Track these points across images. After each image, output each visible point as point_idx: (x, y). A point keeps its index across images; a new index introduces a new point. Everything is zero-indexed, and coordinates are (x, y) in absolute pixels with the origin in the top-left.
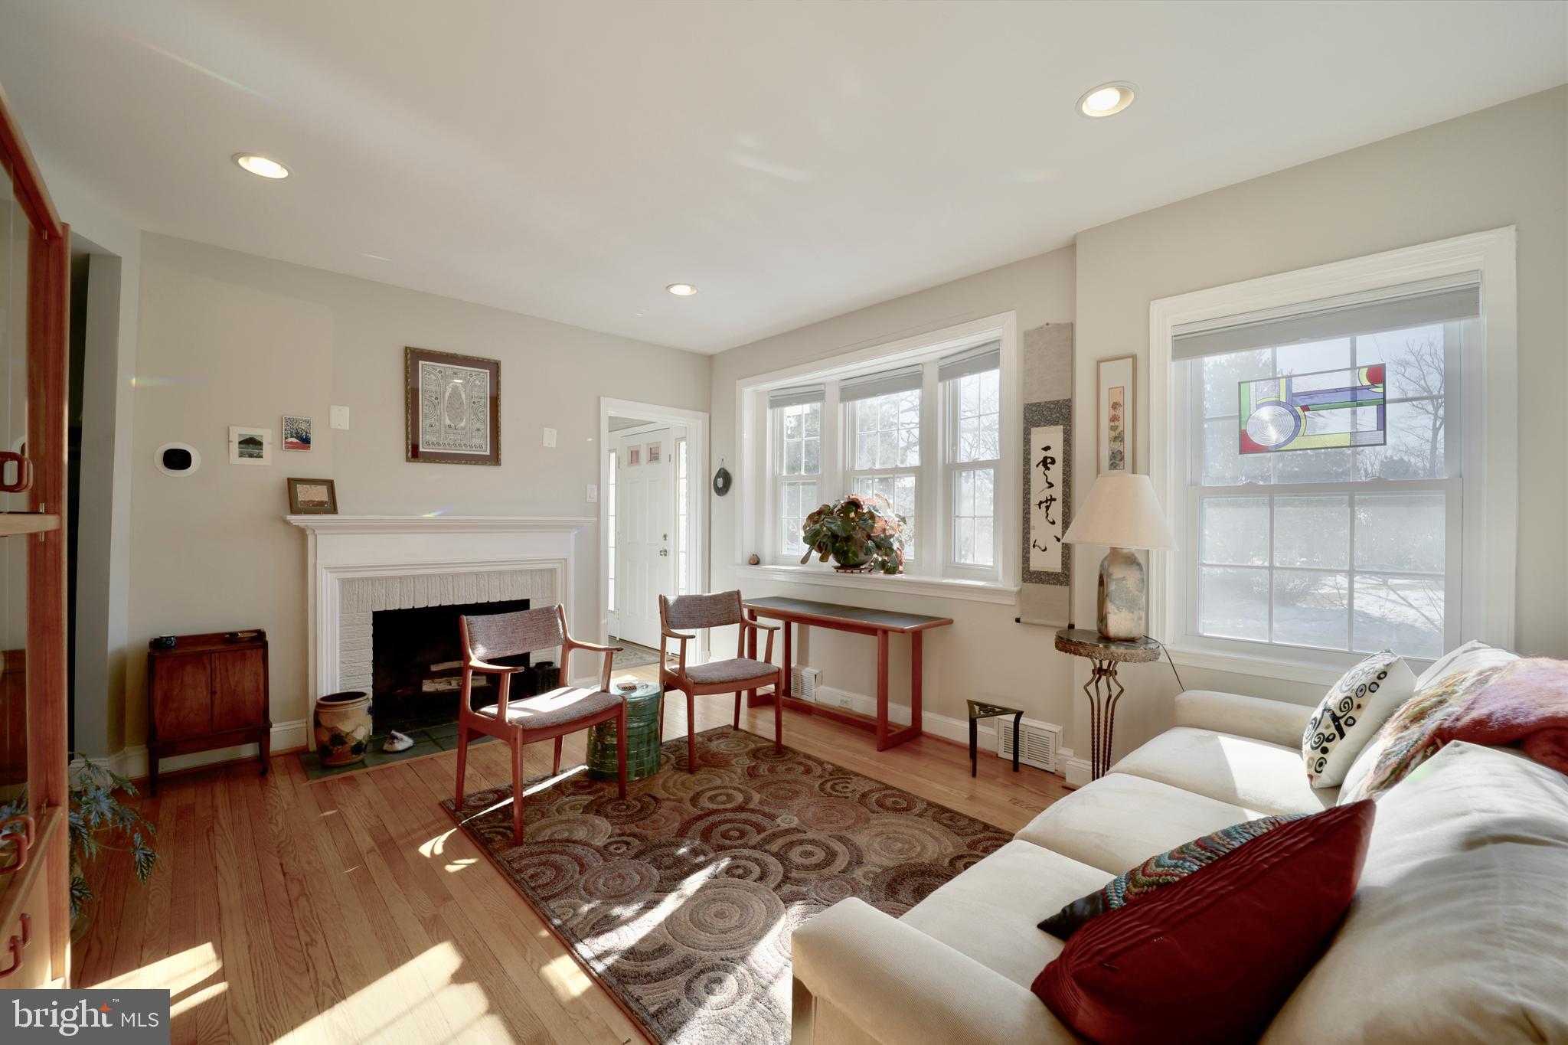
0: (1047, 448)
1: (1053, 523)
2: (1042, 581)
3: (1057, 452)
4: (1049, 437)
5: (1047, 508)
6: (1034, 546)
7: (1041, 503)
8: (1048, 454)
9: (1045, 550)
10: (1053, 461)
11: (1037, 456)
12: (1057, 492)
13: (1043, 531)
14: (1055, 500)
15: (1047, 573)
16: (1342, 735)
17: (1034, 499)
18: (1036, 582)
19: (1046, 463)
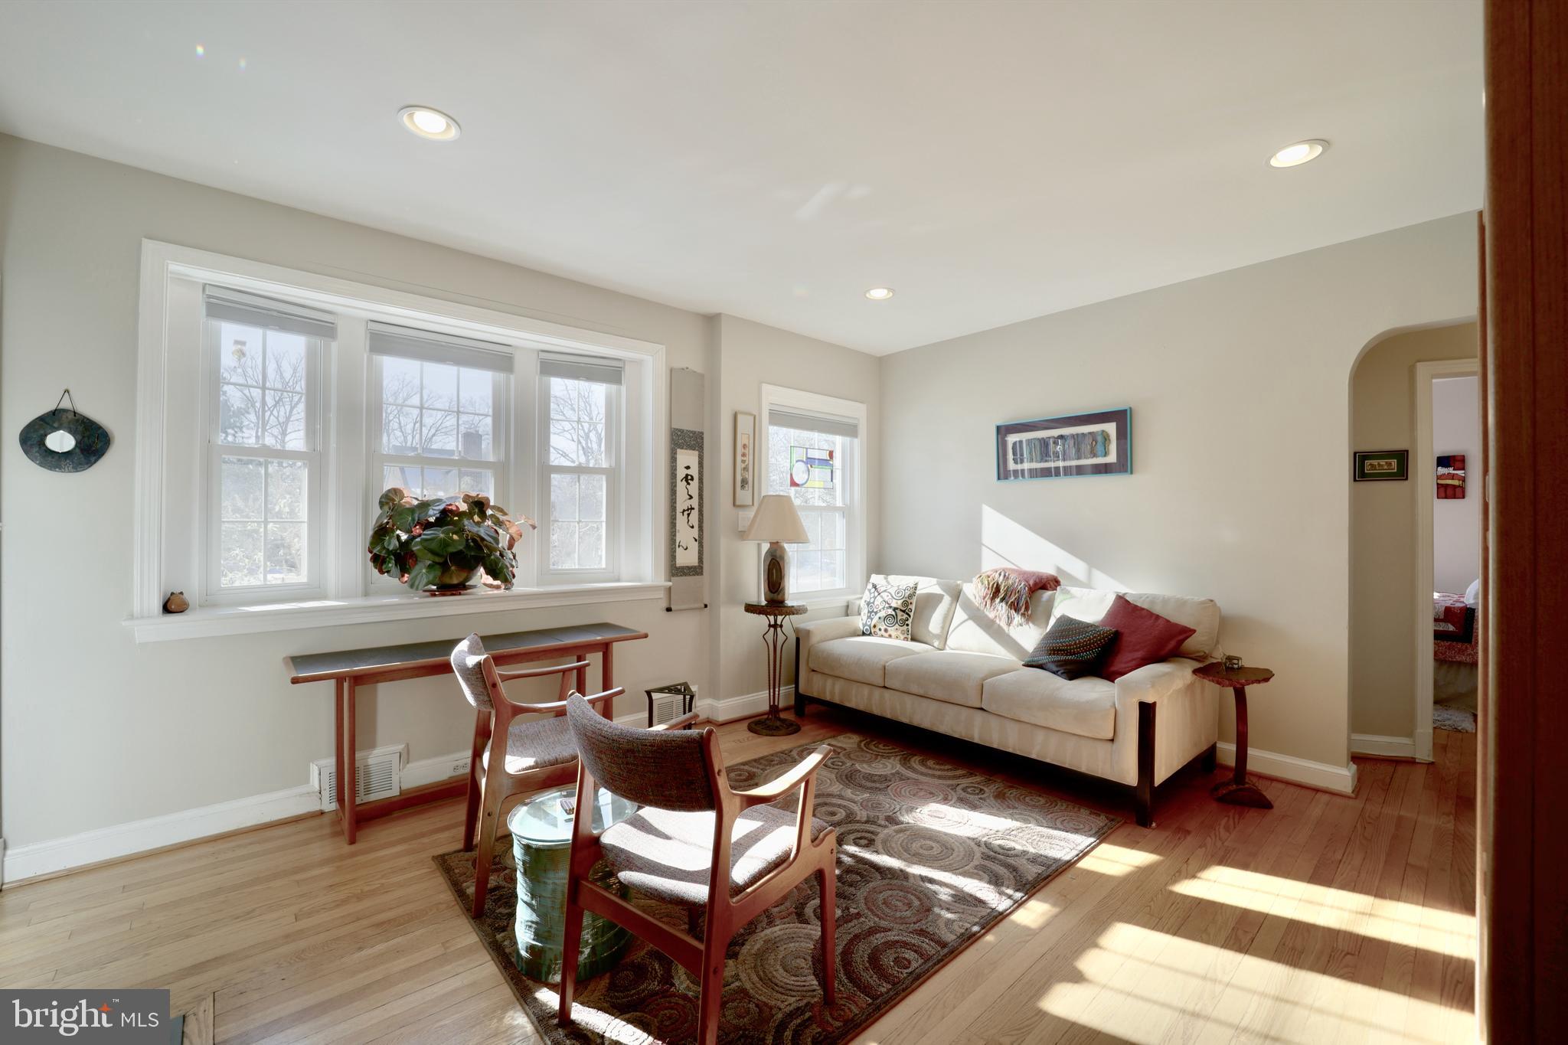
0: (688, 468)
1: (692, 527)
2: (685, 574)
3: (694, 472)
4: (687, 458)
5: (689, 515)
6: (679, 546)
7: (684, 511)
8: (689, 472)
9: (687, 548)
10: (692, 479)
11: (681, 473)
12: (695, 503)
13: (686, 535)
14: (693, 509)
15: (687, 567)
16: (910, 616)
17: (680, 508)
18: (681, 576)
19: (688, 479)
